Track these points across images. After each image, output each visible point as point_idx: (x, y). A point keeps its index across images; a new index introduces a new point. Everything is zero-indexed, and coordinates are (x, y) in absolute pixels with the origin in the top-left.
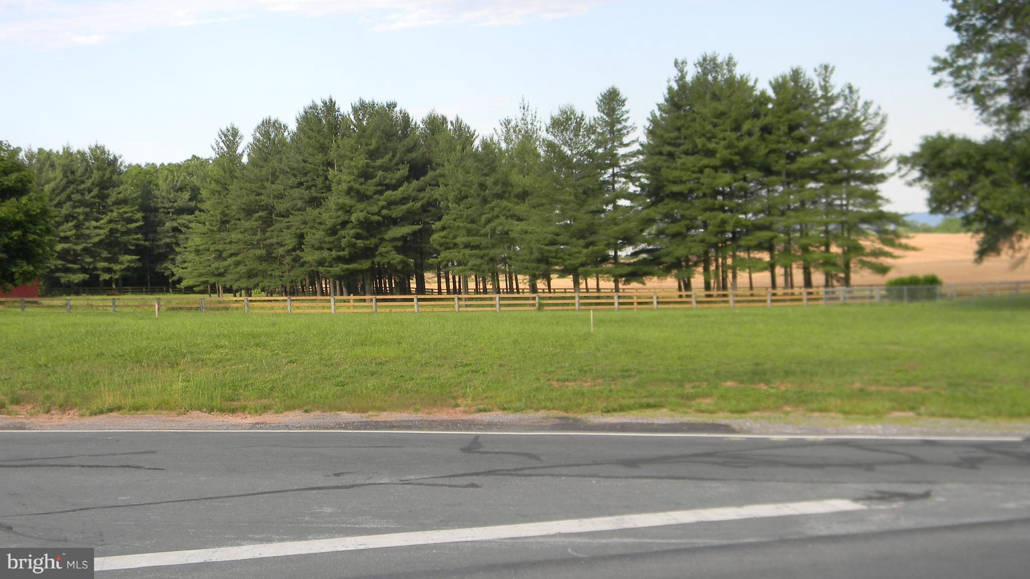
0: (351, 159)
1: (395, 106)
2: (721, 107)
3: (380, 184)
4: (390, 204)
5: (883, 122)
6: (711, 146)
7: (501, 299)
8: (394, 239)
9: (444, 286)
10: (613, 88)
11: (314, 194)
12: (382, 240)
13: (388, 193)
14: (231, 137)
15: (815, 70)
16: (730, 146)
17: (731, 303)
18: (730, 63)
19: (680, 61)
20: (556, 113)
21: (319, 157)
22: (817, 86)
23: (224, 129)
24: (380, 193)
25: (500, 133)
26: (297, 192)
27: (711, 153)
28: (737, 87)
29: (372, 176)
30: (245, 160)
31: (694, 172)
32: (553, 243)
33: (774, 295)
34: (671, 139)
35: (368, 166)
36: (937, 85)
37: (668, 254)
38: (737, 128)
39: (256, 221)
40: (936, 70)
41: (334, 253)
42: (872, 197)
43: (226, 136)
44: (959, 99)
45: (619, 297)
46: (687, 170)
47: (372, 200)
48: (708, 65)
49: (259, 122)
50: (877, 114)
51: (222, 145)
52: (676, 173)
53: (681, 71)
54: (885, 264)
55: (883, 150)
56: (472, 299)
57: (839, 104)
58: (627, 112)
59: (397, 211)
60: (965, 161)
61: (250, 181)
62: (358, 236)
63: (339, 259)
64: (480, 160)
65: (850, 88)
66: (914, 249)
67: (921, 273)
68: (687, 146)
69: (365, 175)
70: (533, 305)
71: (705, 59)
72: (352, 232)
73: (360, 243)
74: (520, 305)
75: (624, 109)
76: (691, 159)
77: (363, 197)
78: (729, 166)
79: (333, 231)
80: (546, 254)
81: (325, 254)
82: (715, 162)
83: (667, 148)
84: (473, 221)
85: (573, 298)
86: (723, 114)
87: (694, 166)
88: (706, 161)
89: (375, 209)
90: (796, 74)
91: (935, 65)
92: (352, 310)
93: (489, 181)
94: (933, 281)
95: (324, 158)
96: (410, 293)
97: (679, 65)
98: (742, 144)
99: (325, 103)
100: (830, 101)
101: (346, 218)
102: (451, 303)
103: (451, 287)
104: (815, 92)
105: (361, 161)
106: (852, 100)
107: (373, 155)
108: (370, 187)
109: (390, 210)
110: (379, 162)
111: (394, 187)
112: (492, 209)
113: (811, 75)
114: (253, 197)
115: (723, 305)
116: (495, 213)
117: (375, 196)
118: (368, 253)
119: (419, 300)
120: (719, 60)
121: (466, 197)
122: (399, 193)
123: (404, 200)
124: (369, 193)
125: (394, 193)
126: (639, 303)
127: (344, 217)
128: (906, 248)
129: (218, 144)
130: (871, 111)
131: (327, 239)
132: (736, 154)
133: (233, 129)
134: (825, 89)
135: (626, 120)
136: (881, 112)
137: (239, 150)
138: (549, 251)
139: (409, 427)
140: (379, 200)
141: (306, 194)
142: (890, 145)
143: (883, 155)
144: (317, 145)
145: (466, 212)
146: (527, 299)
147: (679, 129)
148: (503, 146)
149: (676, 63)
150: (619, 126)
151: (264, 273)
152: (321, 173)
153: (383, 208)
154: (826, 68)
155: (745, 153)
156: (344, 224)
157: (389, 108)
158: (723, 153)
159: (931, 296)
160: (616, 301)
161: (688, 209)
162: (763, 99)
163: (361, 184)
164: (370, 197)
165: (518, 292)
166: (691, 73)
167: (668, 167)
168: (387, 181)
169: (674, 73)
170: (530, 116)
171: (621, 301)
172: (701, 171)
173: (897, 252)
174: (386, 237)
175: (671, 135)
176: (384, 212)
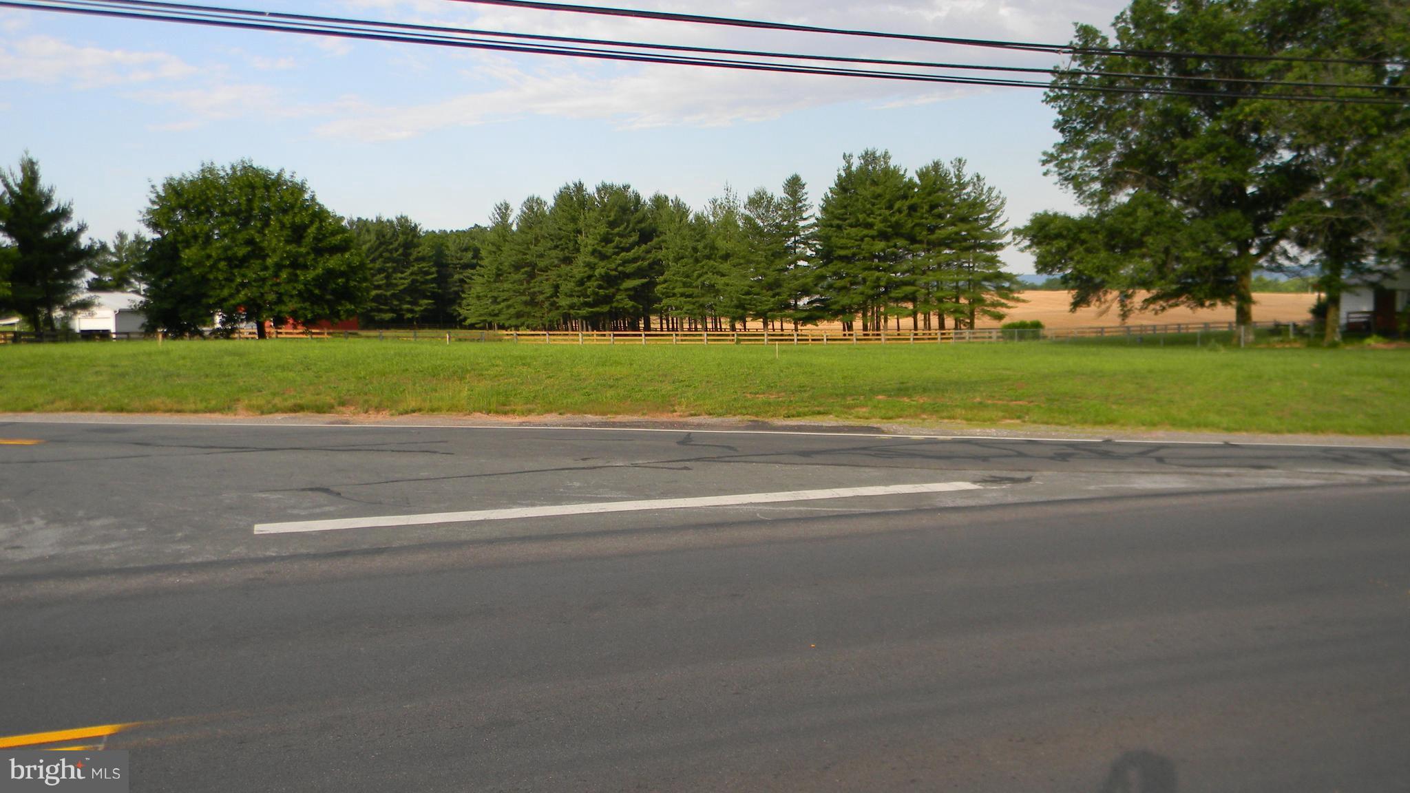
0: (595, 228)
1: (629, 187)
2: (879, 190)
3: (617, 247)
4: (625, 262)
5: (1002, 203)
6: (870, 220)
7: (708, 335)
8: (626, 290)
9: (665, 326)
10: (796, 175)
11: (567, 255)
12: (618, 290)
13: (623, 254)
14: (504, 210)
15: (952, 163)
16: (884, 221)
17: (883, 340)
18: (886, 156)
19: (847, 154)
20: (752, 194)
21: (571, 226)
22: (952, 175)
23: (499, 205)
24: (617, 254)
25: (709, 209)
26: (554, 253)
27: (869, 226)
28: (892, 175)
29: (612, 241)
30: (514, 228)
31: (856, 240)
32: (748, 293)
33: (916, 334)
34: (840, 214)
35: (608, 233)
36: (1045, 174)
37: (835, 303)
38: (890, 207)
39: (523, 274)
40: (1044, 163)
41: (582, 300)
42: (993, 261)
43: (500, 209)
44: (1061, 185)
45: (798, 335)
46: (851, 238)
47: (611, 259)
48: (869, 158)
49: (526, 199)
50: (998, 197)
51: (497, 216)
52: (843, 241)
53: (848, 162)
54: (1002, 313)
55: (1002, 225)
56: (686, 335)
57: (969, 189)
58: (806, 194)
59: (630, 268)
60: (1065, 233)
61: (519, 244)
62: (600, 287)
63: (587, 304)
64: (694, 230)
65: (978, 177)
66: (1024, 301)
67: (1028, 320)
68: (852, 220)
69: (606, 240)
70: (733, 340)
71: (866, 153)
72: (596, 283)
73: (601, 292)
74: (723, 340)
75: (804, 191)
76: (853, 231)
77: (603, 257)
78: (883, 236)
79: (581, 283)
80: (743, 302)
81: (575, 300)
82: (873, 232)
83: (836, 222)
84: (688, 276)
85: (763, 335)
86: (880, 195)
87: (857, 236)
88: (866, 232)
89: (613, 266)
90: (937, 166)
91: (1044, 158)
92: (595, 342)
93: (700, 246)
94: (1037, 325)
95: (575, 227)
96: (639, 330)
97: (847, 158)
98: (893, 219)
99: (576, 185)
100: (963, 186)
101: (591, 273)
102: (671, 338)
103: (671, 327)
104: (951, 179)
105: (603, 229)
106: (979, 186)
107: (612, 225)
108: (609, 249)
109: (624, 267)
110: (616, 230)
111: (628, 250)
112: (702, 267)
113: (948, 166)
114: (520, 256)
115: (876, 342)
116: (704, 270)
117: (613, 257)
118: (608, 299)
119: (646, 335)
120: (878, 154)
121: (683, 258)
122: (631, 254)
123: (635, 260)
124: (608, 254)
125: (628, 254)
126: (813, 340)
127: (589, 272)
128: (1018, 300)
129: (494, 216)
130: (994, 194)
131: (577, 289)
132: (889, 227)
133: (505, 204)
134: (958, 177)
135: (805, 200)
136: (1001, 196)
137: (510, 221)
138: (745, 299)
139: (639, 427)
140: (616, 259)
141: (561, 255)
142: (1007, 221)
143: (1002, 229)
144: (570, 217)
145: (682, 270)
146: (728, 335)
147: (845, 207)
148: (711, 219)
149: (844, 156)
150: (800, 205)
151: (529, 315)
152: (572, 238)
153: (619, 265)
154: (960, 161)
155: (897, 226)
156: (589, 277)
157: (625, 189)
158: (879, 226)
159: (1036, 337)
160: (795, 338)
161: (852, 269)
162: (911, 185)
163: (603, 247)
164: (610, 257)
165: (721, 331)
166: (856, 164)
167: (837, 237)
168: (622, 245)
169: (843, 164)
170: (732, 196)
171: (799, 338)
172: (862, 240)
173: (1010, 304)
174: (621, 287)
175: (839, 211)
176: (620, 269)
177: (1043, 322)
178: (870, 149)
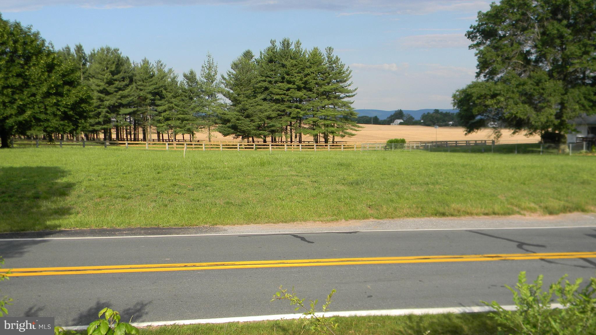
1: (118, 50)
2: (294, 62)
3: (116, 88)
4: (123, 97)
5: (349, 73)
10: (249, 51)
13: (121, 92)
15: (325, 49)
16: (301, 80)
18: (298, 44)
19: (272, 40)
22: (325, 56)
24: (116, 92)
29: (113, 84)
31: (284, 90)
32: (238, 120)
34: (271, 75)
35: (111, 79)
41: (97, 120)
46: (280, 89)
47: (112, 95)
48: (286, 43)
50: (347, 70)
53: (273, 45)
54: (353, 133)
55: (349, 85)
59: (124, 101)
62: (107, 112)
63: (99, 123)
68: (278, 79)
69: (110, 83)
71: (285, 41)
76: (280, 84)
77: (108, 93)
78: (298, 88)
80: (237, 125)
82: (294, 86)
86: (295, 65)
87: (284, 87)
88: (290, 86)
90: (316, 49)
94: (403, 141)
97: (273, 42)
100: (330, 62)
104: (324, 58)
105: (108, 76)
107: (113, 73)
108: (111, 89)
109: (121, 100)
110: (116, 77)
111: (120, 89)
113: (323, 51)
117: (115, 93)
120: (292, 42)
122: (126, 92)
123: (128, 96)
124: (111, 92)
125: (124, 92)
127: (99, 103)
130: (345, 68)
132: (303, 83)
134: (329, 58)
136: (349, 70)
138: (238, 123)
140: (116, 95)
143: (350, 88)
154: (330, 48)
155: (306, 83)
156: (98, 107)
157: (115, 51)
158: (298, 83)
159: (402, 147)
163: (107, 87)
164: (112, 93)
166: (279, 46)
168: (119, 86)
172: (288, 89)
173: (356, 128)
174: (120, 113)
175: (270, 73)
176: (120, 101)
177: (407, 140)
178: (286, 38)
